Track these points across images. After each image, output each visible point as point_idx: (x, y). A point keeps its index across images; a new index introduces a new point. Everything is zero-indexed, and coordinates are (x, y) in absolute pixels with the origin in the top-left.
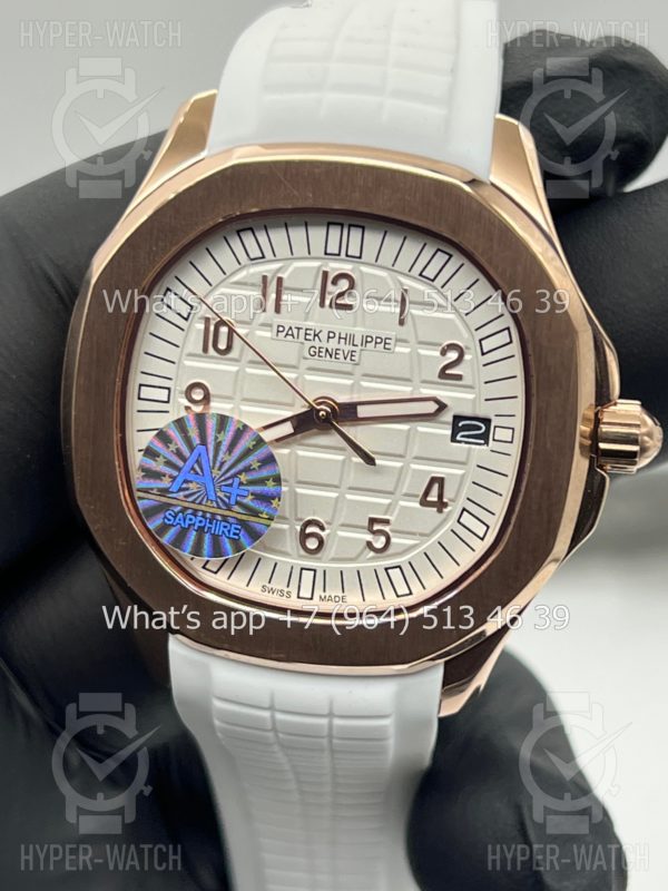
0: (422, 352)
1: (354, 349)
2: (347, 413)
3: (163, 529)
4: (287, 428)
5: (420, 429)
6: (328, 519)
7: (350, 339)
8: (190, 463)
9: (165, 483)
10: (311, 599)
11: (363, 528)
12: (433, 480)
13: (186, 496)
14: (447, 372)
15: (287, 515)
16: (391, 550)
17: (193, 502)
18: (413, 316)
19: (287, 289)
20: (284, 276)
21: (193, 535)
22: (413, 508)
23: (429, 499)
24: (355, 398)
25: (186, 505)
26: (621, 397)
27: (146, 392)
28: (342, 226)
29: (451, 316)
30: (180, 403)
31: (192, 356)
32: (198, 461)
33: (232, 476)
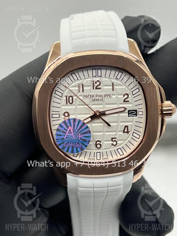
0: (119, 96)
1: (103, 98)
2: (103, 114)
4: (90, 119)
5: (121, 115)
6: (102, 140)
7: (101, 96)
8: (68, 131)
9: (62, 137)
10: (100, 159)
11: (110, 140)
12: (126, 126)
13: (68, 139)
14: (125, 100)
15: (92, 140)
16: (117, 145)
17: (70, 140)
18: (115, 88)
19: (85, 86)
20: (84, 83)
22: (122, 134)
23: (125, 131)
24: (104, 110)
25: (68, 141)
28: (96, 69)
29: (124, 87)
30: (62, 117)
31: (64, 105)
32: (70, 130)
33: (79, 132)
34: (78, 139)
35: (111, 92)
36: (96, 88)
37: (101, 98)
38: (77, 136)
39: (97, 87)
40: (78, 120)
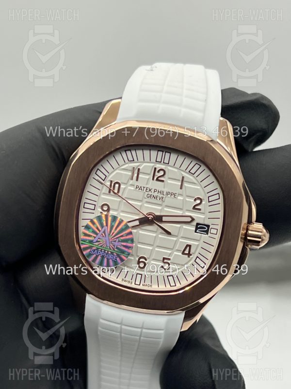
0: (187, 199)
1: (163, 196)
2: (159, 219)
3: (90, 255)
4: (137, 223)
5: (184, 227)
6: (148, 257)
7: (161, 192)
8: (101, 233)
9: (91, 239)
10: (140, 285)
11: (161, 261)
12: (187, 246)
13: (99, 244)
14: (196, 207)
15: (134, 254)
17: (101, 246)
18: (185, 186)
19: (141, 173)
20: (141, 168)
21: (99, 258)
22: (180, 255)
23: (185, 252)
24: (162, 214)
25: (98, 247)
26: (256, 221)
27: (86, 206)
28: (163, 152)
29: (199, 187)
30: (98, 211)
31: (104, 194)
32: (104, 232)
33: (116, 238)
34: (113, 247)
35: (178, 191)
36: (157, 180)
37: (161, 196)
38: (113, 242)
39: (159, 179)
40: (120, 219)
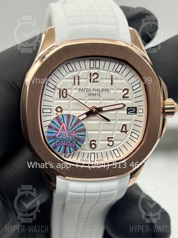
4: (85, 116)
5: (119, 112)
6: (97, 139)
7: (98, 90)
8: (61, 129)
10: (94, 161)
11: (106, 140)
12: (124, 125)
16: (114, 145)
17: (63, 139)
20: (80, 75)
21: (63, 148)
22: (119, 133)
24: (101, 106)
25: (61, 140)
28: (94, 60)
30: (54, 113)
31: (56, 99)
32: (63, 128)
33: (73, 130)
34: (72, 138)
35: (110, 87)
37: (98, 93)
38: (71, 134)
40: (73, 116)
